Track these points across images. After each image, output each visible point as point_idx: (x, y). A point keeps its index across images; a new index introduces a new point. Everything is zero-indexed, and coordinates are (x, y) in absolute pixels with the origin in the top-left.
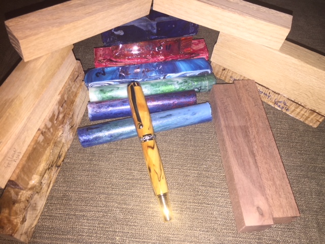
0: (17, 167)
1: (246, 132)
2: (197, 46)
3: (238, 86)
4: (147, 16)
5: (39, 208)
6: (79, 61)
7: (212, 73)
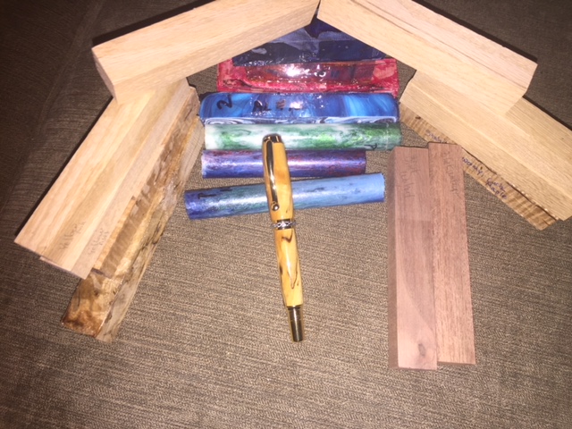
1: (429, 231)
2: (383, 71)
3: (433, 153)
4: (305, 28)
5: (127, 300)
6: (194, 89)
7: (398, 122)
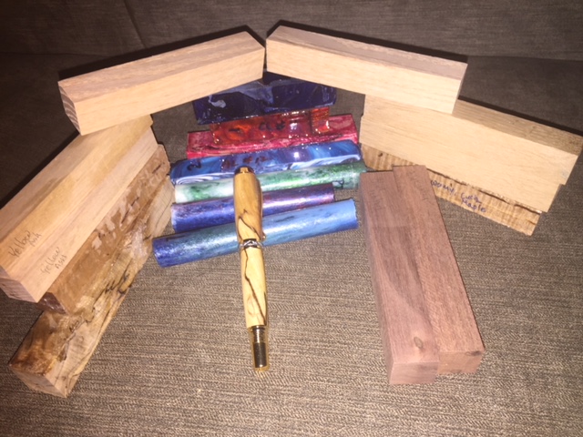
0: (60, 276)
1: (406, 235)
2: (341, 124)
3: (399, 174)
4: (258, 80)
5: (88, 348)
6: (162, 146)
7: (362, 159)
